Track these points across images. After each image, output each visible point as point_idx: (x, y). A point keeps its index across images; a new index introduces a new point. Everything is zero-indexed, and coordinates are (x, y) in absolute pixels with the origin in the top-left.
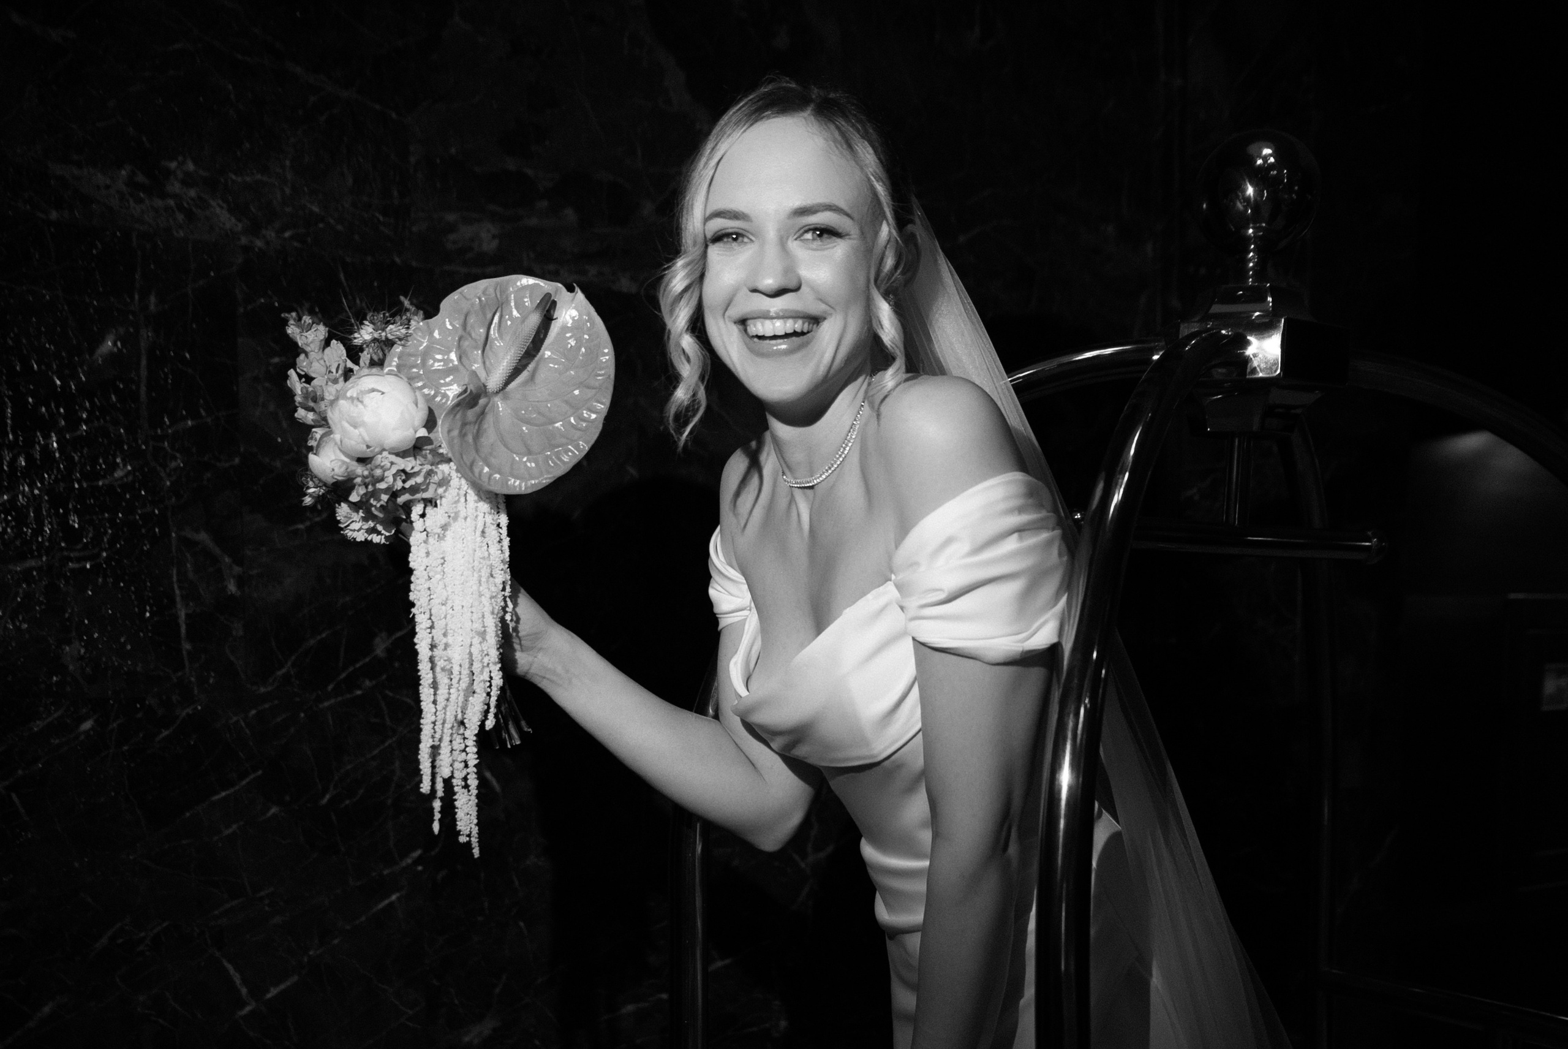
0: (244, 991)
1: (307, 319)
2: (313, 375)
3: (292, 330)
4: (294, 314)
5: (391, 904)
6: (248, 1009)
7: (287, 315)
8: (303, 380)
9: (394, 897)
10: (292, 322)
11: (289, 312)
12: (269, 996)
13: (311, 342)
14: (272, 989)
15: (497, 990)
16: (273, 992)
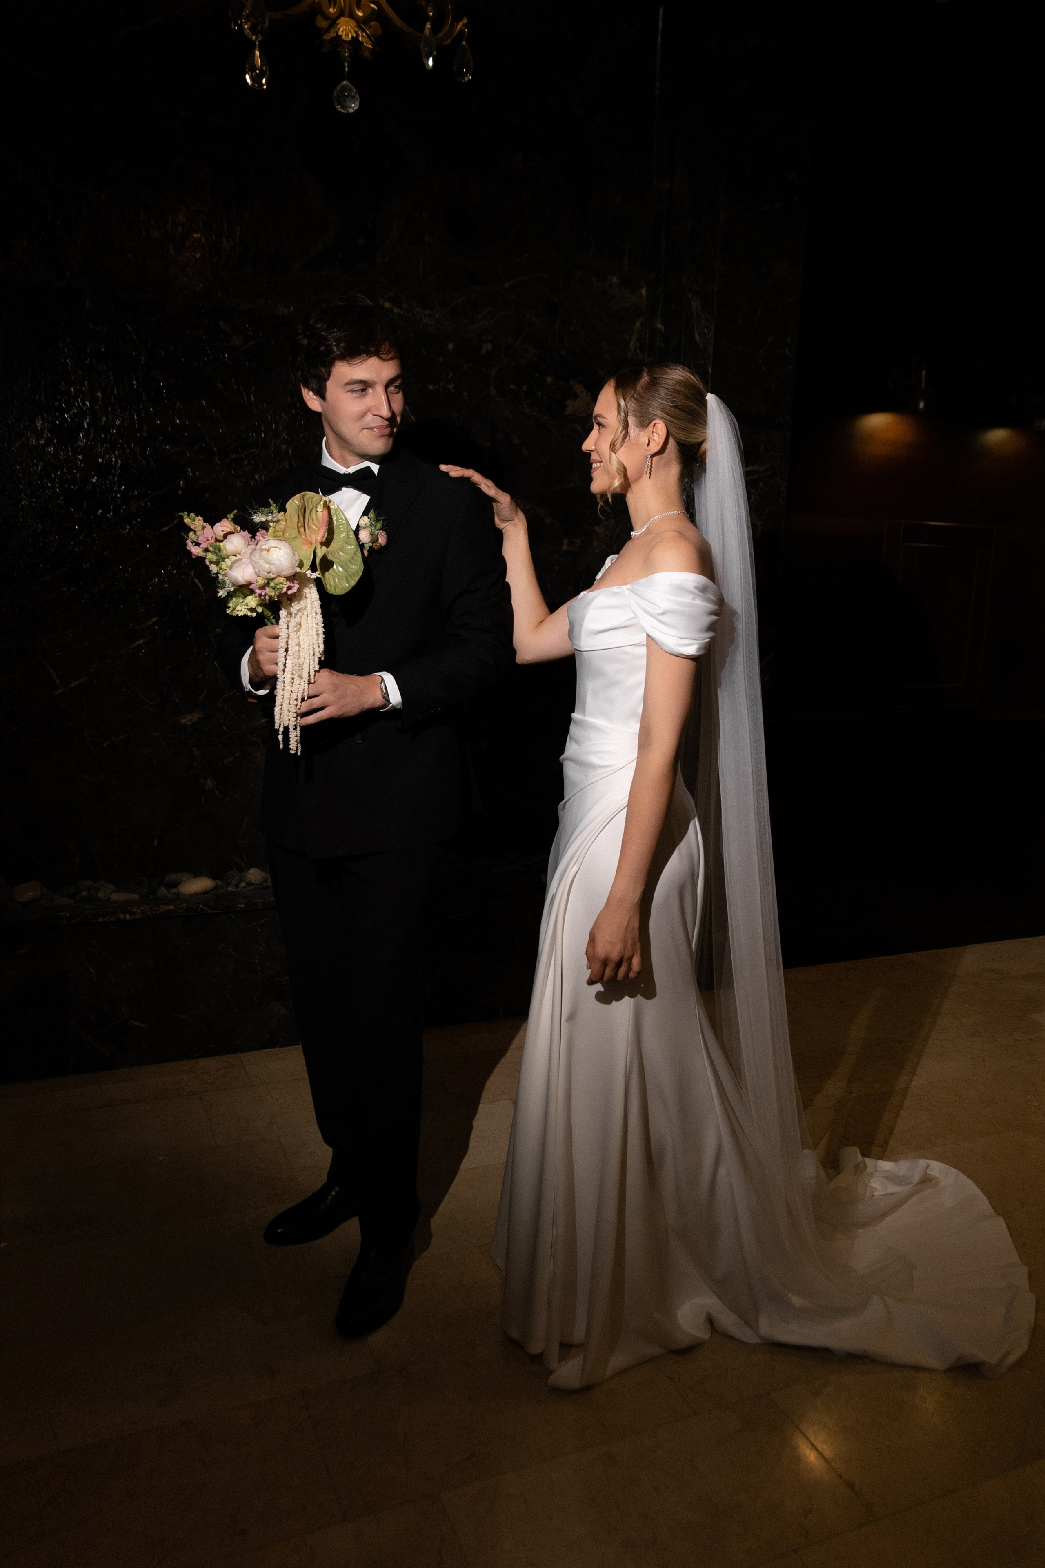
0: (58, 681)
1: (192, 515)
2: (200, 543)
3: (187, 520)
4: (186, 513)
5: (140, 645)
6: (59, 692)
7: (182, 513)
8: (194, 544)
9: (141, 642)
10: (185, 517)
11: (183, 512)
12: (71, 686)
13: (198, 526)
14: (73, 682)
15: (201, 698)
16: (73, 684)
